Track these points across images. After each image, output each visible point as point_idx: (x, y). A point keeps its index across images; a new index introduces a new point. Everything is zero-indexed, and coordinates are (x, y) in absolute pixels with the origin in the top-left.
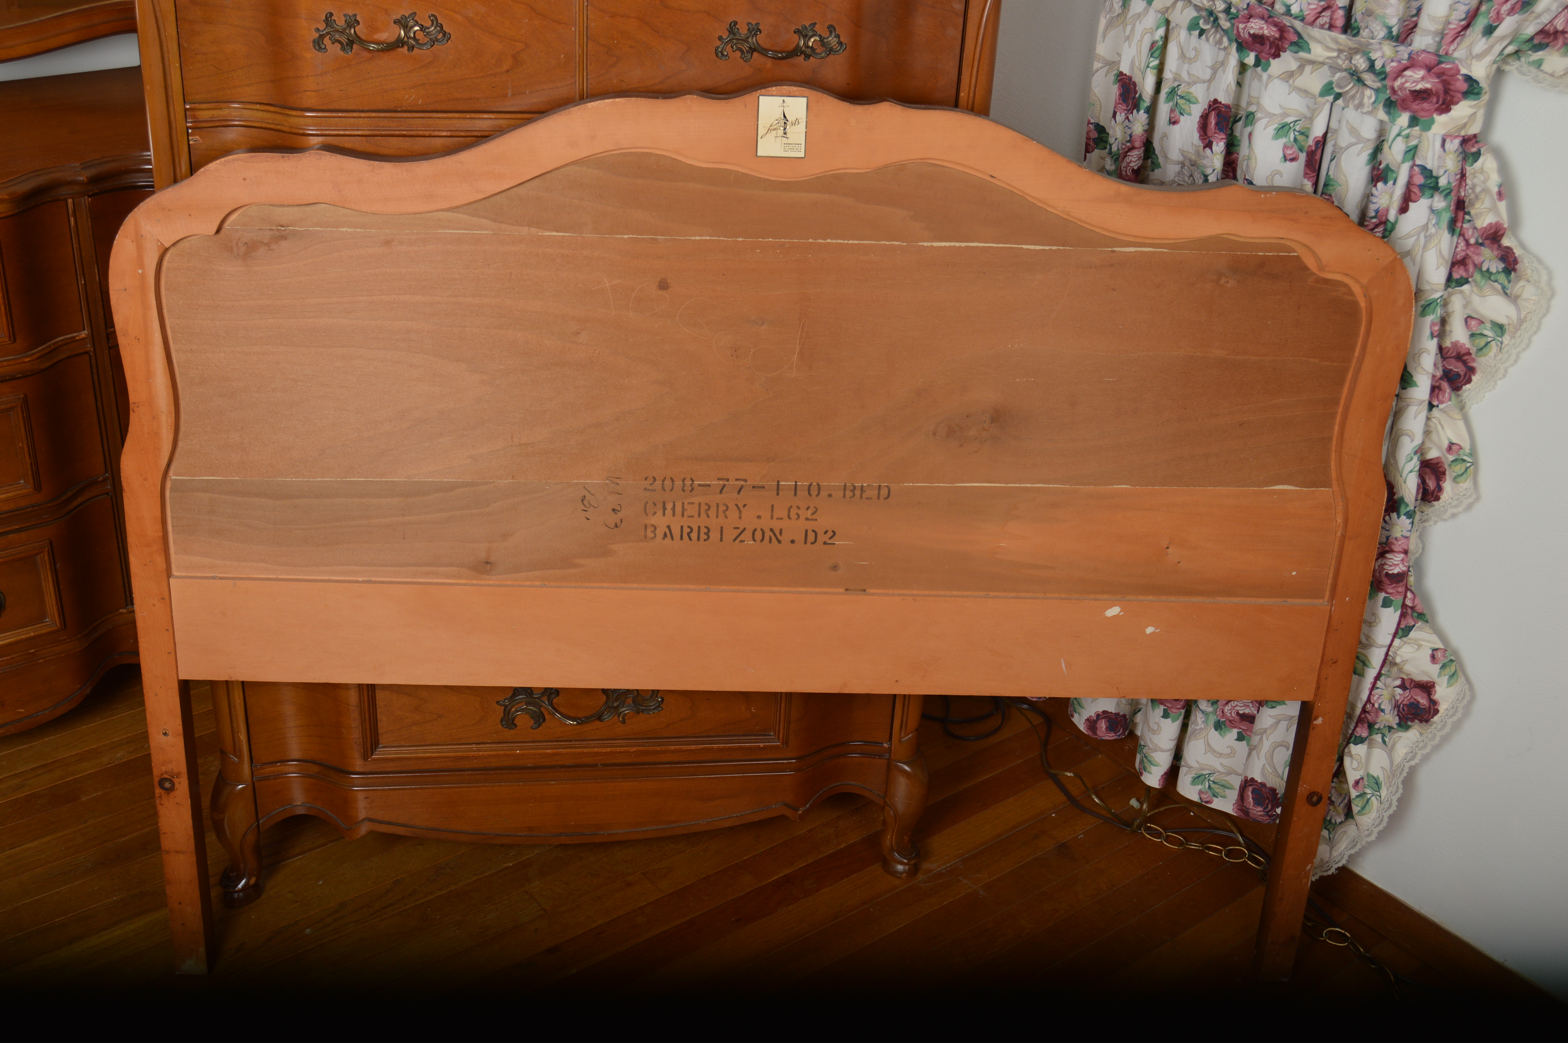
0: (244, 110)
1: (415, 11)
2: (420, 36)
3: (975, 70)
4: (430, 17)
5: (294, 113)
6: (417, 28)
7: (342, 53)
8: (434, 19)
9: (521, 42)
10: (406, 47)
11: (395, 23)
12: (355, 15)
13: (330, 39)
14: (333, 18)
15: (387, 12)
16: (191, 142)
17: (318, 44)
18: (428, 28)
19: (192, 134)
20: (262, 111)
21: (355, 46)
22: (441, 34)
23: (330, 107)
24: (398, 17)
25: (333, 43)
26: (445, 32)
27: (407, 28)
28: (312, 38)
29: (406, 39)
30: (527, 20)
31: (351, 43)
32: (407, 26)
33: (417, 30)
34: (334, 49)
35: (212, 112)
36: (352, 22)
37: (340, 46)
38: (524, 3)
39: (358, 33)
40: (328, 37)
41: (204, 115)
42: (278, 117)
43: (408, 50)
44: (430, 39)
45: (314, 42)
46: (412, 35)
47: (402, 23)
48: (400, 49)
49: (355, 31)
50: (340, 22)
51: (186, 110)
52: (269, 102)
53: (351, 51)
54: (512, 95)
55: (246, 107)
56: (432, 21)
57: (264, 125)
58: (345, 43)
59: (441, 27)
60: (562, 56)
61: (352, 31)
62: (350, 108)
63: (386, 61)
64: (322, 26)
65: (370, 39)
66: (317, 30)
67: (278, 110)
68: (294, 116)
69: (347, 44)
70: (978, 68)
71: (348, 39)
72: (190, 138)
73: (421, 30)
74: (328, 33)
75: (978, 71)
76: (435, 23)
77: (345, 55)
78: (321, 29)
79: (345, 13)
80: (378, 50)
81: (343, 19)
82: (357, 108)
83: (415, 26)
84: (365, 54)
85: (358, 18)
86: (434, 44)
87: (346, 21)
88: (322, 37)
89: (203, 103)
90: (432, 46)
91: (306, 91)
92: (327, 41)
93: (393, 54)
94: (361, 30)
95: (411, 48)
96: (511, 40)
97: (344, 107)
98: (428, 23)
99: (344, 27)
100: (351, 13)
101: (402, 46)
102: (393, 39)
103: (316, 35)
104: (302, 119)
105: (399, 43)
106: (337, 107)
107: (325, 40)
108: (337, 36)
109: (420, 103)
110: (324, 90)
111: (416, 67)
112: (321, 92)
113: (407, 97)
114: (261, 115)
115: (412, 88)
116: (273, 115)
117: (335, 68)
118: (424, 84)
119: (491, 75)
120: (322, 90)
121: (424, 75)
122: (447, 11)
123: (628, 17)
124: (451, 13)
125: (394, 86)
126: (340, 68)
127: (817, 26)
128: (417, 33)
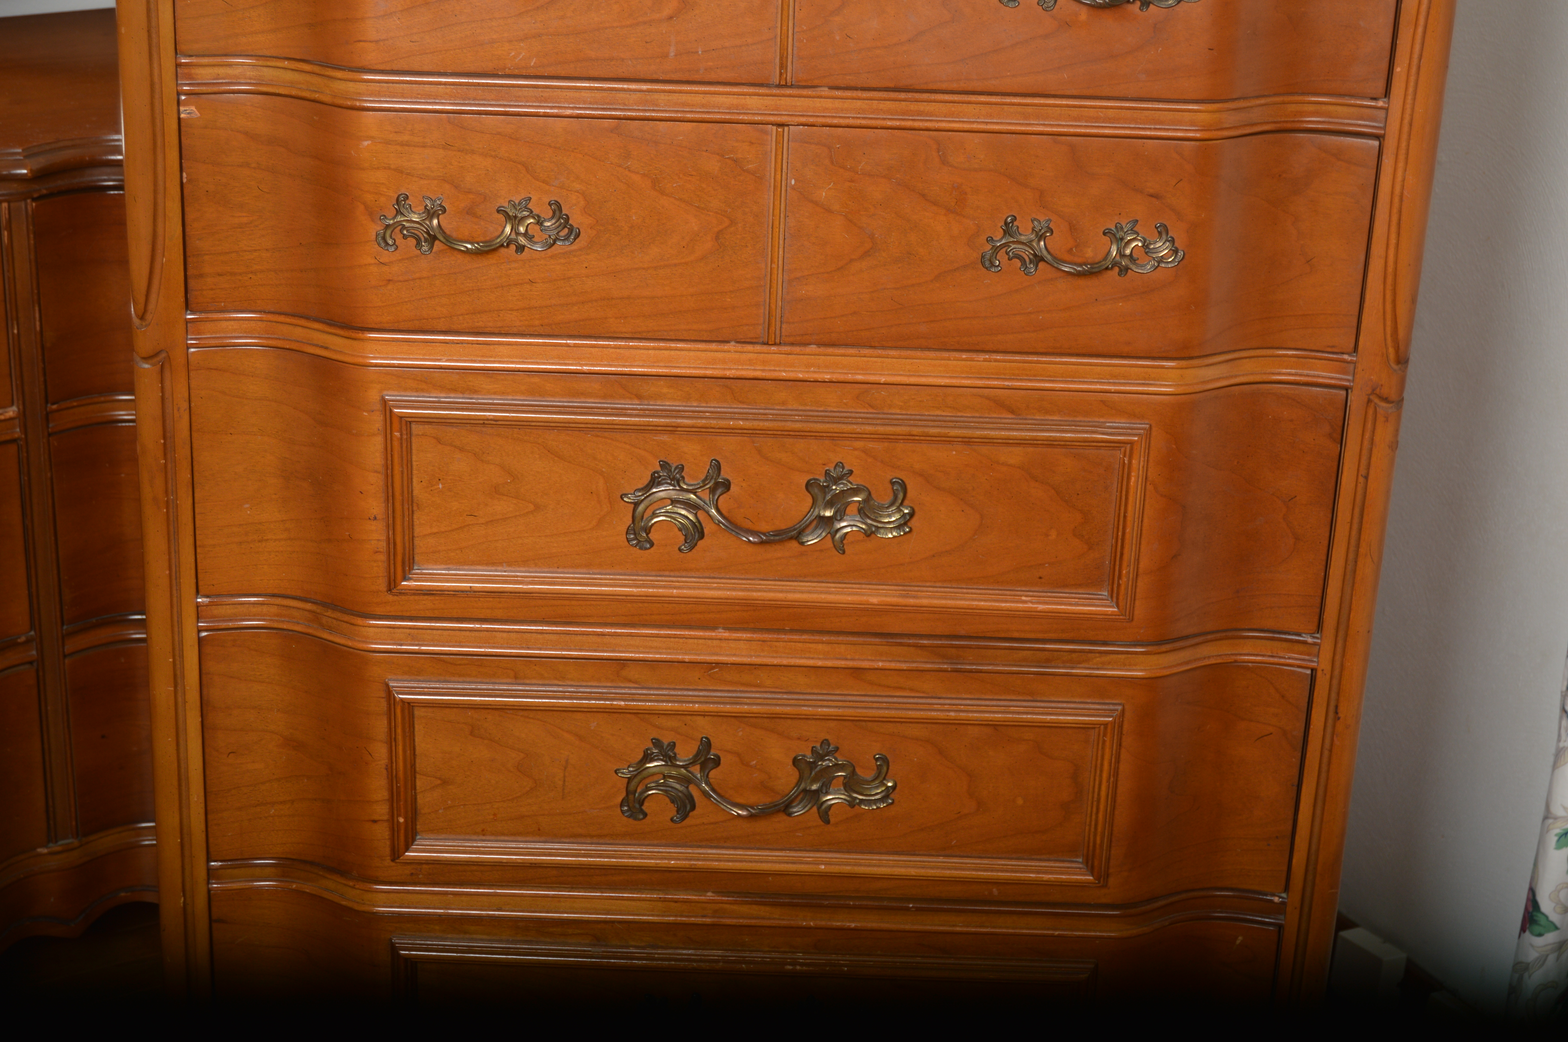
0: (265, 69)
3: (1420, 30)
5: (339, 74)
16: (182, 116)
19: (186, 103)
20: (292, 70)
23: (395, 68)
35: (217, 70)
41: (205, 74)
42: (315, 80)
51: (178, 65)
52: (300, 57)
54: (676, 55)
55: (269, 64)
57: (294, 92)
62: (426, 68)
67: (316, 69)
68: (340, 79)
70: (1425, 27)
72: (182, 109)
75: (1425, 32)
82: (436, 69)
89: (203, 56)
91: (360, 41)
97: (416, 67)
104: (351, 84)
106: (406, 68)
109: (532, 64)
110: (387, 40)
111: (530, 8)
112: (382, 43)
113: (513, 54)
114: (289, 76)
115: (522, 40)
116: (308, 78)
117: (406, 7)
118: (540, 35)
119: (645, 23)
120: (384, 40)
121: (541, 21)
125: (494, 37)
126: (412, 8)
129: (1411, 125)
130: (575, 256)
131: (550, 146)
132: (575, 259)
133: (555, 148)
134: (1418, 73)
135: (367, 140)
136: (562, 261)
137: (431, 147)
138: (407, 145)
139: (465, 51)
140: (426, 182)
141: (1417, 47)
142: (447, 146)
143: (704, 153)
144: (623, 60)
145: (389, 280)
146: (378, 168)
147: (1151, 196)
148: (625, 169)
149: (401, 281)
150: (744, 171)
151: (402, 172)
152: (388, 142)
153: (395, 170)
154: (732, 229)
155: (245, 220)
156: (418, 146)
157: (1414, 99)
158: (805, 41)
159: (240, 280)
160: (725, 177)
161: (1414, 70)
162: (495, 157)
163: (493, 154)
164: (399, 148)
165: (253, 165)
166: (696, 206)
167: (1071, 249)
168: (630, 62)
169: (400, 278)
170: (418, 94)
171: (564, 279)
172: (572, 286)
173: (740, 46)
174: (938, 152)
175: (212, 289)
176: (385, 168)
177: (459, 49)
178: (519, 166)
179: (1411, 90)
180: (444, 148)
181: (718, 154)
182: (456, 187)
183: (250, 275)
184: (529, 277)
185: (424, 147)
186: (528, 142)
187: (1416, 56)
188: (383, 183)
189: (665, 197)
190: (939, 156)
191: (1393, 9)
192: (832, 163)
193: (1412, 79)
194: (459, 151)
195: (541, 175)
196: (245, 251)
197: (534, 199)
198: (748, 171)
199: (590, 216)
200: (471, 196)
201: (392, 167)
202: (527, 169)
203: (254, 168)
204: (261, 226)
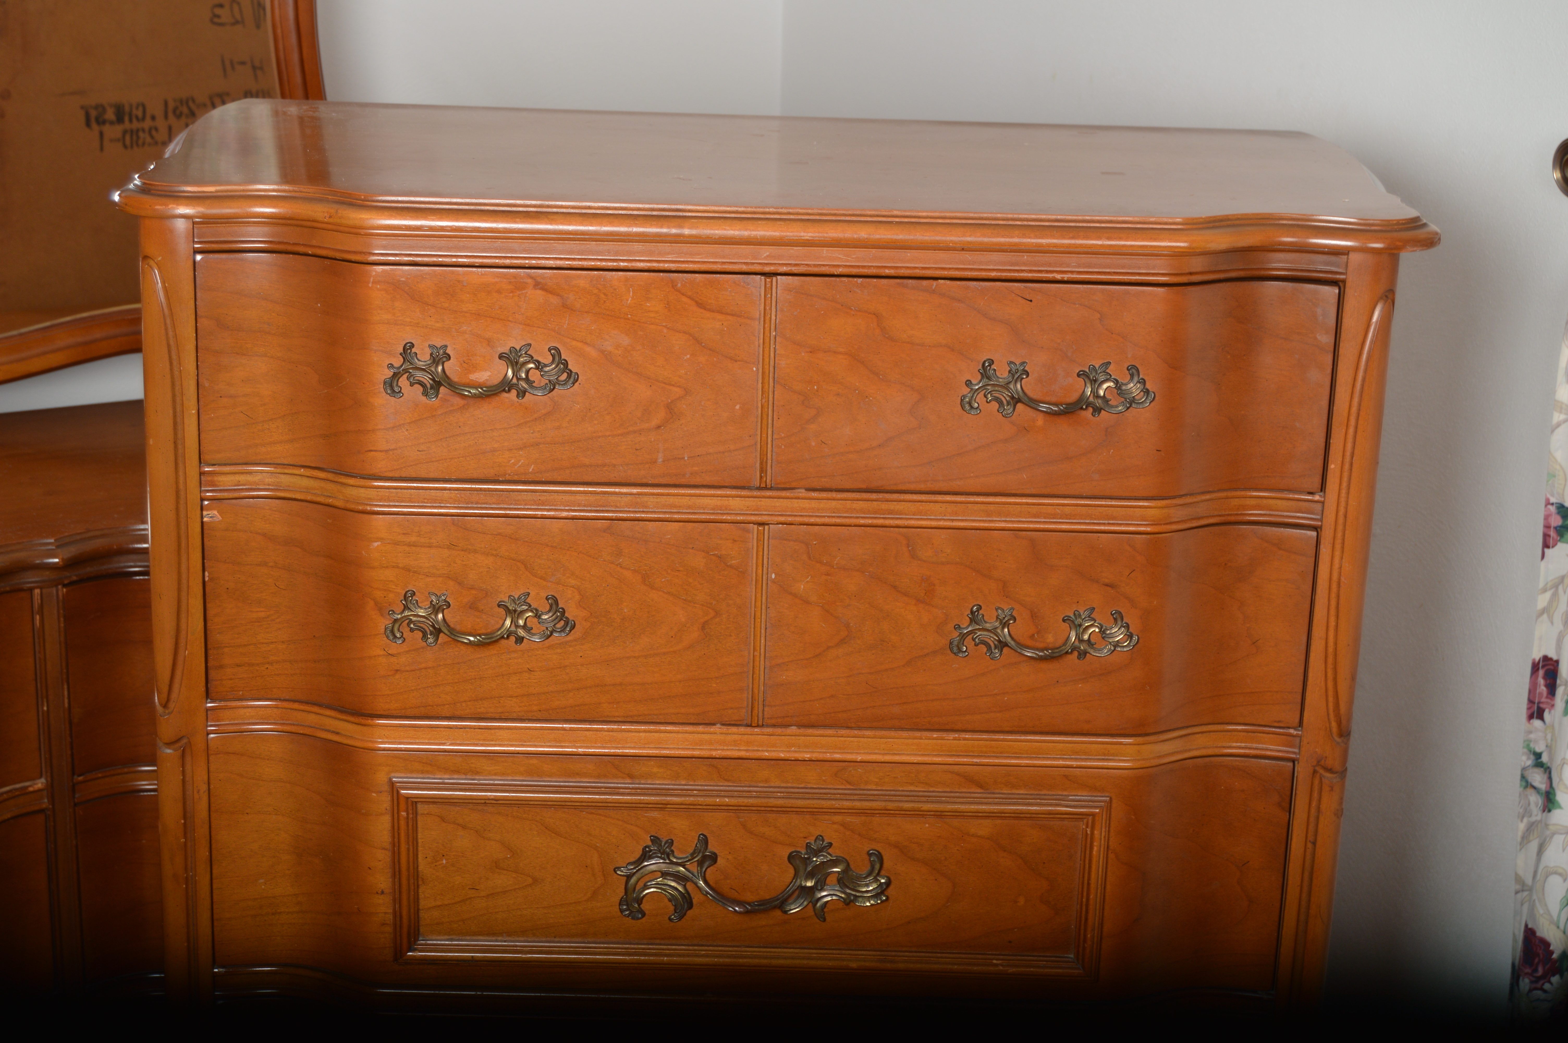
0: (282, 477)
1: (530, 342)
2: (535, 376)
3: (1351, 430)
4: (550, 350)
5: (351, 481)
6: (532, 365)
7: (424, 398)
8: (556, 353)
9: (679, 386)
10: (514, 392)
11: (501, 357)
12: (446, 346)
13: (408, 379)
14: (414, 350)
15: (489, 342)
16: (205, 519)
17: (391, 385)
18: (546, 366)
19: (209, 508)
20: (308, 478)
21: (442, 389)
22: (565, 375)
23: (404, 475)
24: (506, 349)
25: (412, 385)
26: (571, 371)
27: (515, 365)
28: (383, 378)
29: (515, 381)
30: (688, 356)
31: (437, 385)
32: (517, 363)
33: (532, 368)
34: (411, 393)
35: (238, 478)
36: (440, 357)
37: (421, 389)
38: (685, 332)
39: (448, 373)
40: (405, 376)
41: (226, 481)
42: (329, 486)
43: (518, 396)
44: (550, 381)
45: (385, 383)
46: (523, 375)
47: (511, 358)
48: (505, 395)
49: (443, 369)
50: (423, 356)
51: (202, 474)
52: (317, 465)
53: (437, 396)
54: (663, 461)
55: (286, 471)
56: (553, 356)
57: (309, 498)
58: (429, 386)
59: (566, 364)
60: (738, 407)
61: (440, 368)
62: (432, 475)
63: (486, 411)
64: (397, 361)
65: (464, 381)
66: (391, 366)
67: (330, 476)
68: (352, 486)
69: (432, 388)
70: (1356, 428)
71: (433, 380)
72: (205, 513)
73: (537, 368)
74: (406, 371)
75: (1356, 432)
76: (557, 358)
77: (428, 402)
78: (396, 365)
79: (431, 343)
80: (474, 396)
81: (428, 351)
82: (441, 476)
83: (529, 362)
84: (457, 401)
85: (449, 351)
86: (554, 388)
87: (431, 355)
88: (396, 376)
89: (225, 465)
90: (551, 390)
91: (371, 451)
92: (403, 381)
93: (495, 401)
94: (452, 368)
95: (522, 393)
96: (665, 383)
97: (423, 475)
98: (546, 359)
99: (429, 362)
100: (439, 344)
101: (509, 391)
102: (496, 380)
103: (389, 373)
104: (362, 490)
105: (505, 386)
106: (414, 475)
107: (400, 380)
108: (419, 375)
109: (531, 470)
110: (396, 449)
111: (528, 419)
112: (391, 453)
113: (513, 461)
114: (305, 482)
115: (521, 449)
116: (322, 484)
117: (414, 420)
118: (537, 444)
119: (635, 432)
120: (394, 449)
121: (539, 431)
122: (574, 343)
123: (835, 352)
124: (579, 345)
125: (496, 446)
126: (419, 420)
127: (1112, 367)
128: (531, 372)
129: (1345, 516)
130: (570, 646)
131: (547, 546)
132: (571, 649)
133: (552, 546)
134: (1351, 470)
135: (377, 541)
136: (559, 651)
137: (436, 547)
138: (414, 546)
139: (468, 459)
140: (432, 579)
141: (1349, 446)
142: (451, 546)
143: (691, 551)
144: (614, 466)
145: (397, 670)
146: (387, 567)
147: (1107, 585)
148: (617, 565)
149: (408, 671)
150: (727, 566)
151: (409, 570)
152: (396, 543)
153: (403, 568)
154: (717, 620)
155: (262, 615)
156: (424, 547)
157: (1348, 493)
158: (783, 447)
159: (257, 671)
160: (710, 572)
161: (1347, 466)
162: (496, 555)
163: (495, 553)
164: (407, 548)
165: (271, 564)
166: (683, 599)
167: (1033, 635)
168: (621, 468)
169: (408, 668)
170: (425, 499)
171: (560, 668)
172: (568, 673)
173: (723, 452)
174: (908, 547)
175: (231, 679)
176: (394, 567)
177: (463, 457)
178: (518, 564)
179: (1344, 484)
180: (449, 548)
181: (703, 551)
182: (460, 584)
183: (267, 666)
184: (528, 666)
185: (430, 547)
186: (527, 542)
187: (1348, 454)
188: (392, 581)
189: (654, 591)
190: (909, 550)
191: (1326, 411)
192: (809, 558)
193: (1346, 474)
194: (463, 550)
195: (539, 572)
196: (263, 643)
197: (532, 594)
198: (731, 566)
199: (585, 609)
200: (474, 592)
201: (400, 565)
202: (526, 567)
203: (272, 567)
204: (278, 620)
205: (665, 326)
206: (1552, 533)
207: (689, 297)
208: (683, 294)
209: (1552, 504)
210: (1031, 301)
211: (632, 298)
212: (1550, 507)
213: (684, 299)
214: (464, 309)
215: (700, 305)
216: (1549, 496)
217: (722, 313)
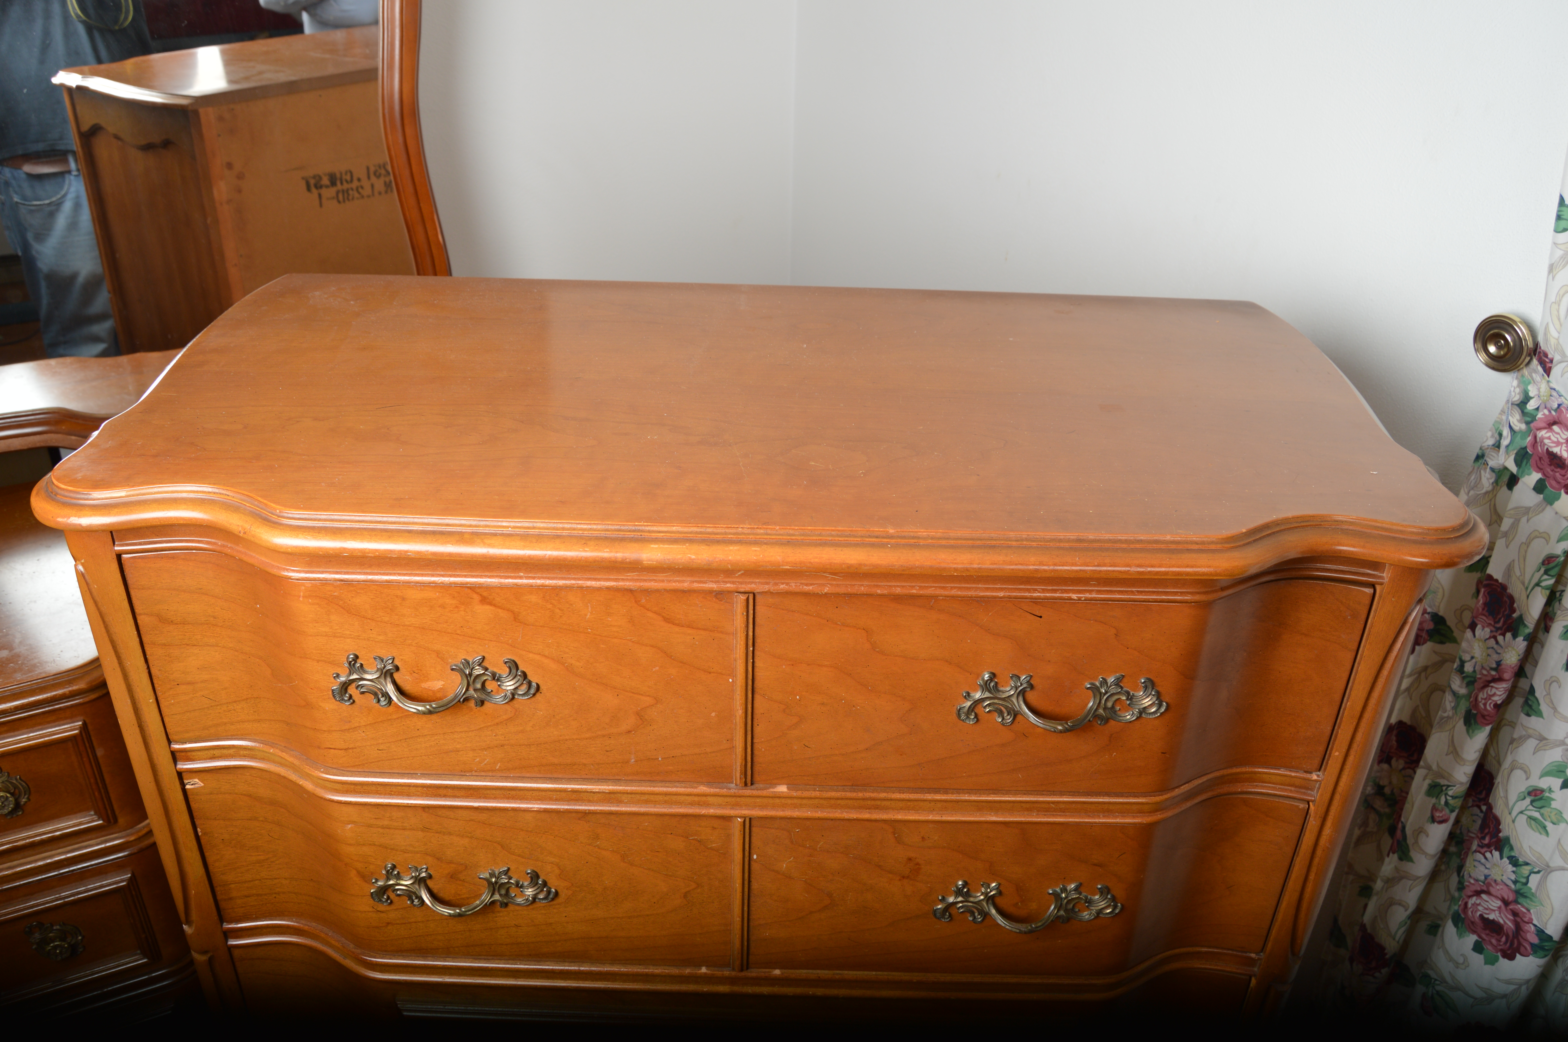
1: (483, 653)
2: (491, 687)
4: (505, 661)
6: (486, 677)
7: (375, 707)
8: (513, 665)
9: (649, 696)
10: (471, 703)
11: (453, 669)
12: (392, 657)
17: (340, 694)
19: (188, 778)
22: (523, 687)
24: (457, 661)
25: (362, 694)
26: (531, 682)
28: (330, 687)
30: (657, 668)
33: (487, 680)
34: (364, 702)
36: (385, 671)
37: (372, 698)
38: (652, 646)
39: (398, 683)
40: (353, 685)
43: (476, 706)
44: (507, 693)
45: (333, 691)
46: (478, 688)
47: (463, 671)
48: (463, 708)
49: (391, 682)
50: (371, 667)
51: (173, 751)
53: (390, 704)
54: (636, 761)
56: (510, 667)
58: (380, 695)
59: (525, 675)
60: (713, 714)
61: (390, 679)
62: (396, 770)
64: (343, 672)
66: (338, 676)
69: (384, 696)
73: (492, 680)
76: (514, 670)
77: (380, 709)
78: (343, 675)
79: (377, 655)
82: (406, 771)
83: (482, 675)
87: (377, 667)
88: (345, 685)
92: (352, 690)
93: (450, 712)
94: (402, 678)
95: (480, 704)
96: (633, 693)
98: (502, 670)
99: (374, 675)
100: (385, 657)
102: (450, 693)
103: (336, 683)
107: (349, 689)
108: (368, 683)
109: (497, 768)
110: (355, 748)
111: (489, 724)
112: (351, 751)
113: (478, 760)
115: (485, 749)
117: (369, 723)
118: (502, 746)
119: (604, 736)
120: (353, 748)
121: (501, 734)
122: (531, 655)
123: (819, 665)
124: (537, 657)
125: (458, 746)
126: (375, 723)
127: (1125, 680)
128: (487, 684)
130: (554, 908)
131: (522, 830)
132: (555, 911)
133: (527, 831)
135: (349, 824)
136: (543, 912)
137: (410, 829)
138: (388, 828)
139: (431, 757)
140: (410, 855)
142: (425, 829)
143: (669, 836)
144: (585, 765)
145: (388, 923)
146: (364, 845)
147: (1095, 865)
148: (595, 847)
149: (398, 924)
150: (708, 848)
151: (386, 848)
152: (370, 826)
153: (380, 846)
154: (699, 890)
155: (262, 857)
156: (398, 829)
158: (763, 750)
159: (266, 899)
160: (690, 853)
162: (471, 837)
163: (469, 835)
164: (381, 830)
165: (261, 819)
166: (664, 874)
167: (1017, 903)
168: (592, 767)
169: (398, 922)
170: (392, 791)
171: (546, 924)
172: (554, 929)
173: (699, 754)
174: (894, 835)
175: (242, 907)
176: (370, 845)
177: (425, 756)
178: (495, 844)
180: (422, 831)
181: (682, 836)
182: (438, 859)
183: (274, 895)
184: (514, 923)
185: (404, 829)
186: (501, 827)
188: (370, 855)
189: (634, 868)
190: (896, 837)
192: (792, 842)
194: (437, 833)
195: (516, 851)
196: (267, 879)
197: (512, 868)
198: (711, 849)
199: (566, 880)
200: (453, 866)
201: (376, 843)
202: (502, 847)
203: (262, 821)
204: (277, 862)
205: (630, 640)
206: (1424, 635)
207: (655, 613)
208: (648, 610)
209: (1429, 613)
210: (1041, 617)
211: (591, 613)
212: (1426, 615)
213: (650, 614)
214: (407, 623)
215: (667, 620)
216: (1427, 607)
217: (693, 628)
